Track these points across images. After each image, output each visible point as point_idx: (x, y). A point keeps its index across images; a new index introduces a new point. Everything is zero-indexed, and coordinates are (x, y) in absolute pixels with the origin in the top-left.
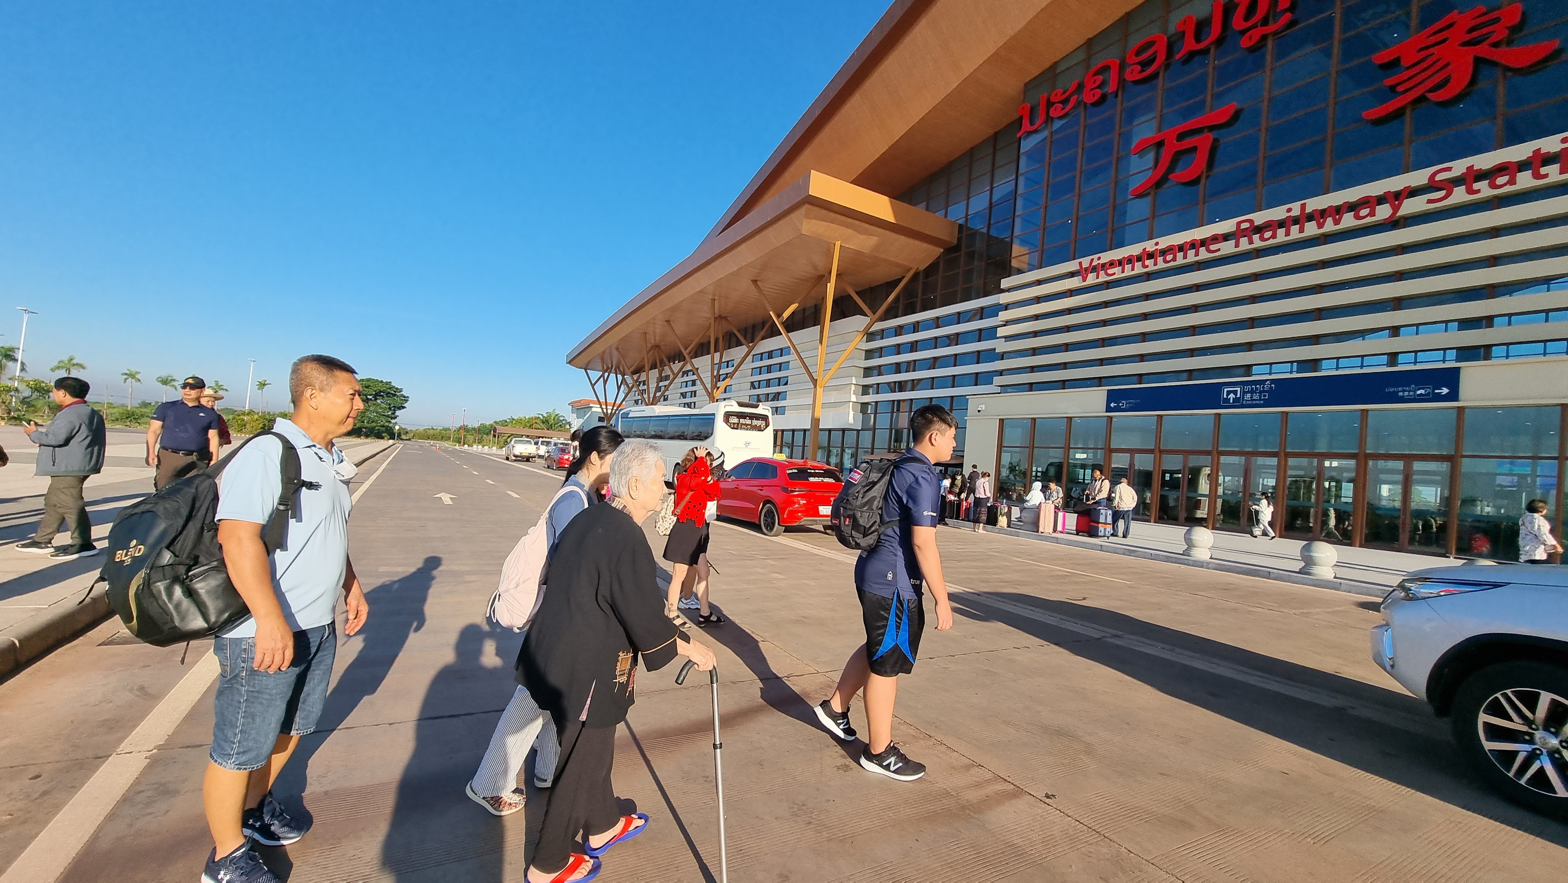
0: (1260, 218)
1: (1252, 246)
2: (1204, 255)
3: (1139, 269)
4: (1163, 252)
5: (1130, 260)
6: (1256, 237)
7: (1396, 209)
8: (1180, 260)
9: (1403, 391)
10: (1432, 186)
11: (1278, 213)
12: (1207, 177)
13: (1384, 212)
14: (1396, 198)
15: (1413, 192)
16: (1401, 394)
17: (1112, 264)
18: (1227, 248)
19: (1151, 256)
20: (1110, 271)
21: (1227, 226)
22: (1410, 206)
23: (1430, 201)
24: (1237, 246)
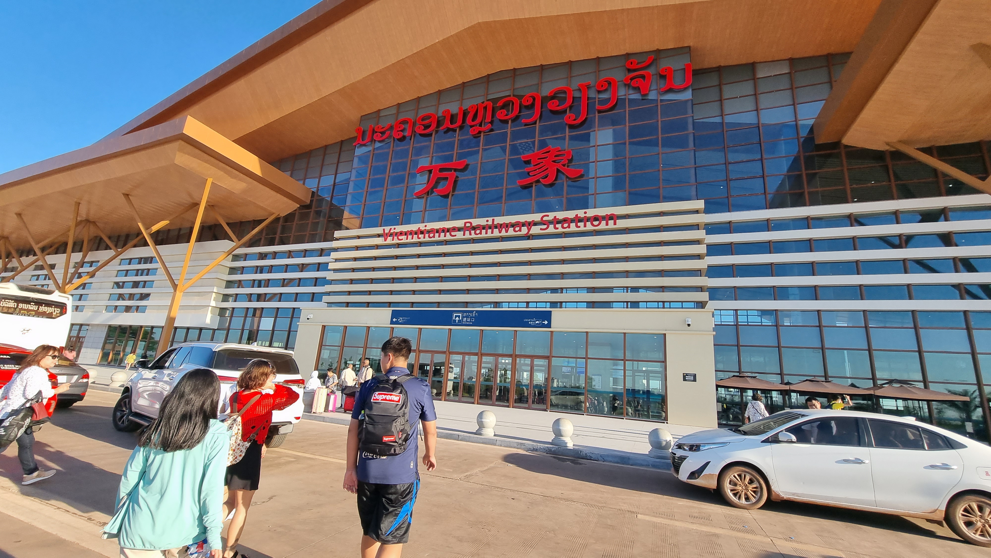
0: (476, 222)
1: (471, 237)
2: (448, 237)
3: (415, 239)
4: (429, 232)
5: (411, 233)
6: (473, 232)
7: (529, 230)
8: (437, 238)
9: (531, 321)
10: (542, 222)
11: (482, 221)
12: (452, 195)
13: (524, 230)
14: (530, 225)
15: (535, 224)
16: (530, 323)
17: (401, 233)
18: (459, 235)
19: (422, 232)
20: (400, 237)
21: (459, 223)
22: (535, 230)
23: (541, 229)
24: (464, 235)
